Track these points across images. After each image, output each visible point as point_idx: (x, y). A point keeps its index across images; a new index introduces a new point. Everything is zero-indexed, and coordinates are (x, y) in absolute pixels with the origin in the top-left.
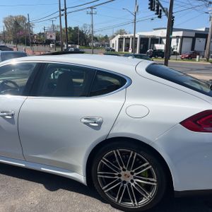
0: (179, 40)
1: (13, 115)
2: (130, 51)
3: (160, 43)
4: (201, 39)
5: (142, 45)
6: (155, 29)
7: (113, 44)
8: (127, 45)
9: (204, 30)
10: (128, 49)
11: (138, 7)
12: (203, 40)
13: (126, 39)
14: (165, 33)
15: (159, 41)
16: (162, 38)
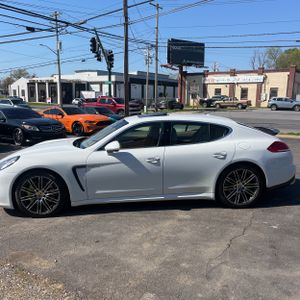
0: (112, 86)
1: (159, 160)
4: (137, 85)
5: (64, 93)
6: (77, 72)
7: (15, 91)
8: (42, 93)
9: (135, 73)
10: (45, 98)
11: (60, 44)
12: (139, 87)
13: (39, 84)
14: (93, 77)
15: (86, 86)
16: (89, 84)
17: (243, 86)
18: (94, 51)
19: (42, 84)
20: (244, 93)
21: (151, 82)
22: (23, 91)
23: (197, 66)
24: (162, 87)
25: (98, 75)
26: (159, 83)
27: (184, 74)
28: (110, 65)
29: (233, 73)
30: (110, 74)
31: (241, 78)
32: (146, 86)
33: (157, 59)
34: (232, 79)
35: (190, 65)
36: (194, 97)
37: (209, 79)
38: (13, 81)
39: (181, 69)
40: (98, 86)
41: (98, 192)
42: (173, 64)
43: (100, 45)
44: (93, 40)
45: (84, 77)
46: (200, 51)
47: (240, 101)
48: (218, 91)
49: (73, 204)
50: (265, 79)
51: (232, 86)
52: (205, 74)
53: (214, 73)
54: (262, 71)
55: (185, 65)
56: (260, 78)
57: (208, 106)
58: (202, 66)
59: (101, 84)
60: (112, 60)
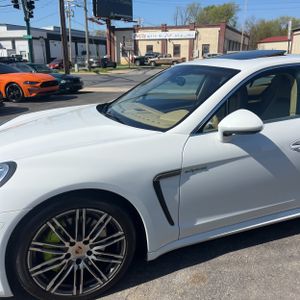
14: (3, 32)
17: (176, 42)
20: (177, 49)
25: (7, 29)
27: (112, 29)
28: (29, 15)
29: (165, 28)
31: (172, 34)
32: (70, 43)
35: (118, 19)
36: (125, 54)
37: (140, 35)
39: (108, 23)
40: (10, 43)
42: (99, 17)
46: (128, 3)
47: (173, 58)
48: (150, 48)
50: (197, 35)
51: (165, 42)
52: (134, 30)
53: (143, 28)
54: (193, 27)
55: (112, 18)
56: (192, 34)
57: (142, 64)
58: (130, 20)
59: (13, 40)
60: (34, 7)
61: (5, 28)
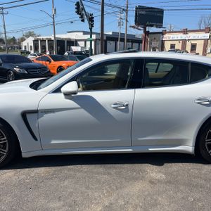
0: (93, 43)
1: (127, 105)
2: (48, 53)
3: (76, 45)
4: (112, 42)
5: (59, 47)
7: (25, 47)
8: (44, 48)
9: (111, 33)
10: (45, 51)
11: (55, 10)
13: (41, 41)
14: (80, 36)
15: (74, 43)
16: (76, 41)
17: (193, 42)
18: (78, 12)
19: (43, 41)
20: (193, 47)
21: (122, 40)
22: (31, 47)
23: (157, 26)
24: (130, 44)
25: (84, 34)
26: (128, 41)
27: (147, 33)
28: (92, 26)
29: (185, 32)
30: (91, 33)
31: (191, 36)
32: (118, 43)
33: (127, 21)
34: (184, 37)
35: (152, 26)
37: (166, 37)
38: (25, 40)
39: (145, 29)
40: (83, 43)
41: (54, 142)
42: (139, 25)
43: (83, 9)
44: (78, 4)
45: (73, 36)
46: (160, 15)
48: (173, 46)
49: (24, 155)
50: (210, 36)
51: (184, 41)
52: (163, 33)
53: (170, 32)
54: (208, 30)
55: (148, 26)
56: (207, 35)
58: (161, 27)
59: (85, 41)
60: (93, 21)
61: (82, 33)
